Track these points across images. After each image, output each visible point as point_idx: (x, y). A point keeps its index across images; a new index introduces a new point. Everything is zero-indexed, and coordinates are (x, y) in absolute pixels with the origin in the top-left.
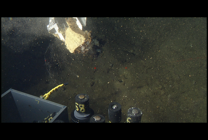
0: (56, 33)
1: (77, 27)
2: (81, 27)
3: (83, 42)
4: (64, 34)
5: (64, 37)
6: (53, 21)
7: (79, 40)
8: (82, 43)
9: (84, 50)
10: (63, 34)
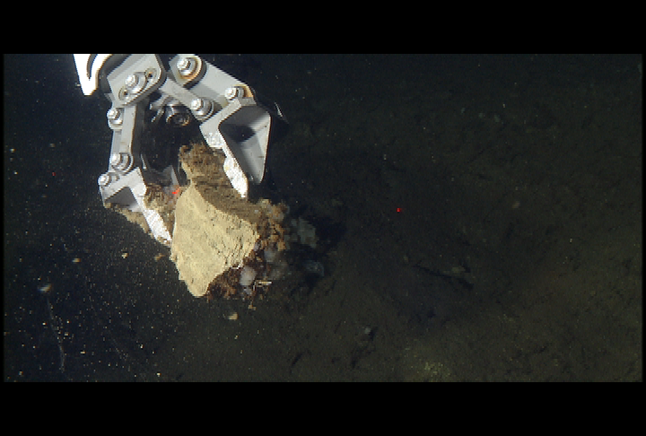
0: (134, 209)
1: (227, 184)
2: (241, 185)
3: (249, 248)
4: (170, 212)
5: (170, 224)
6: (126, 157)
7: (231, 242)
8: (242, 255)
9: (251, 287)
10: (163, 215)
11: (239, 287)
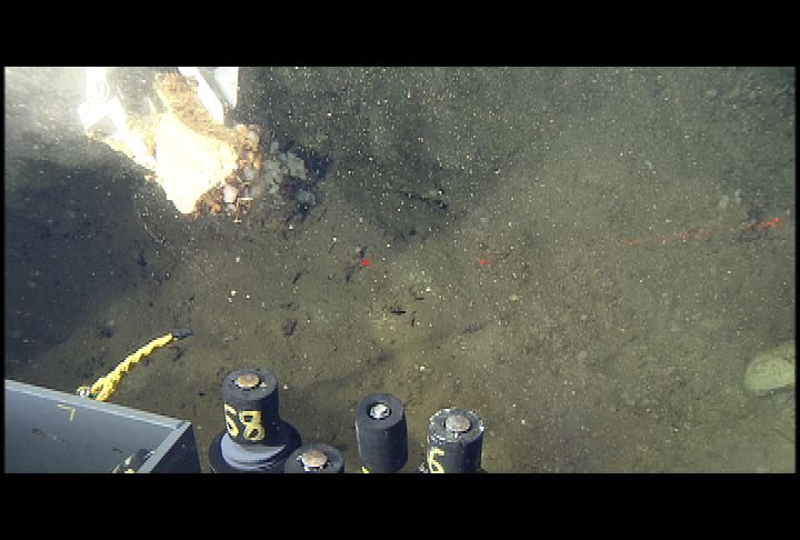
0: (117, 137)
3: (229, 168)
4: (152, 139)
6: (102, 87)
7: (212, 162)
8: (224, 174)
9: (234, 203)
10: (145, 142)
11: (223, 204)
